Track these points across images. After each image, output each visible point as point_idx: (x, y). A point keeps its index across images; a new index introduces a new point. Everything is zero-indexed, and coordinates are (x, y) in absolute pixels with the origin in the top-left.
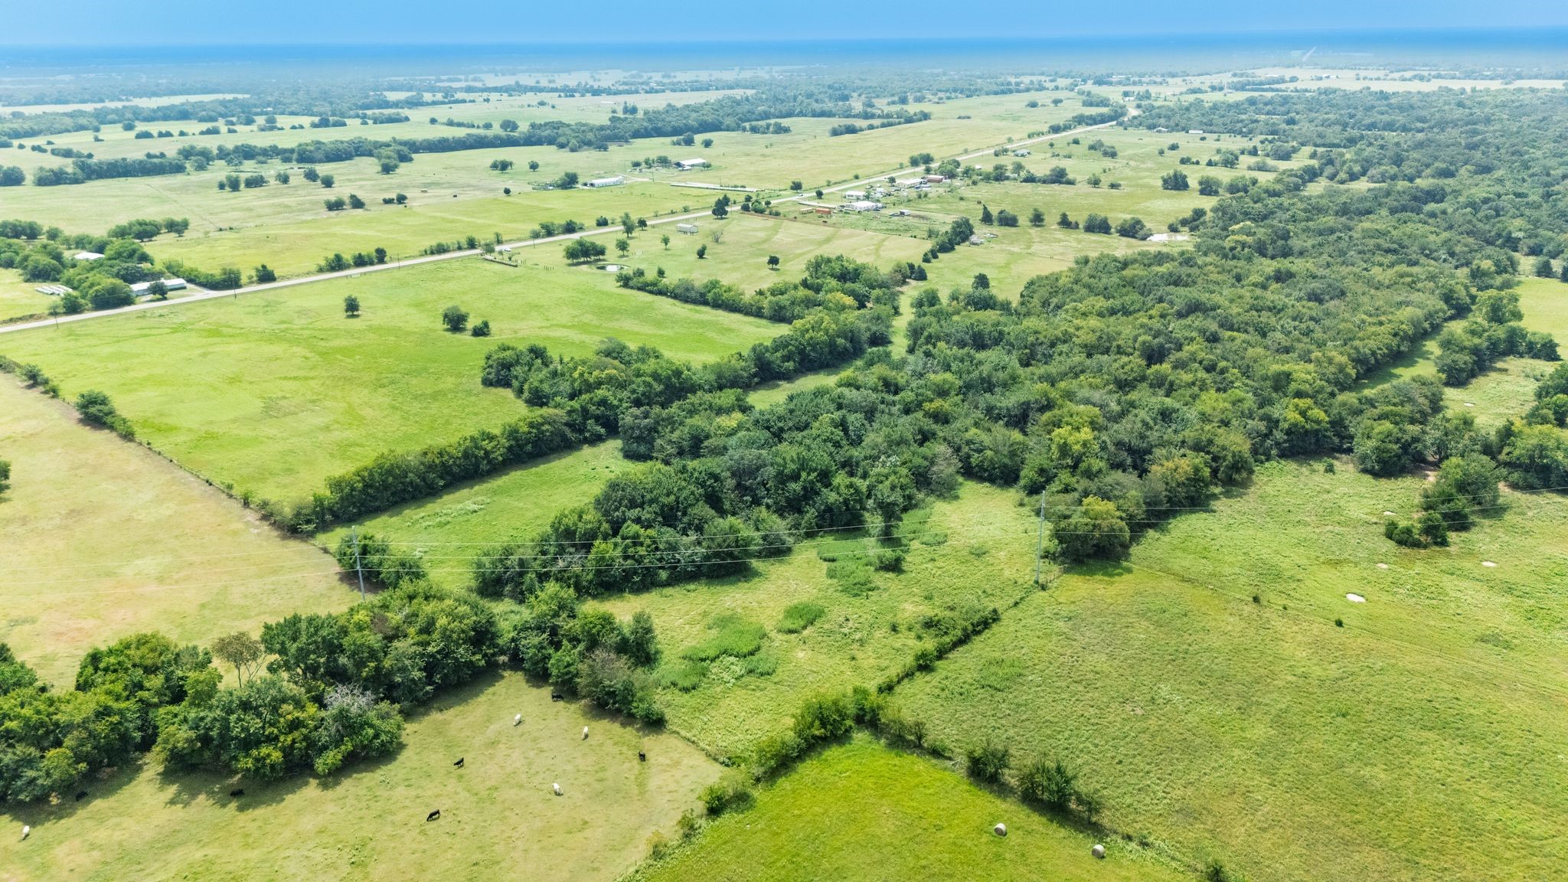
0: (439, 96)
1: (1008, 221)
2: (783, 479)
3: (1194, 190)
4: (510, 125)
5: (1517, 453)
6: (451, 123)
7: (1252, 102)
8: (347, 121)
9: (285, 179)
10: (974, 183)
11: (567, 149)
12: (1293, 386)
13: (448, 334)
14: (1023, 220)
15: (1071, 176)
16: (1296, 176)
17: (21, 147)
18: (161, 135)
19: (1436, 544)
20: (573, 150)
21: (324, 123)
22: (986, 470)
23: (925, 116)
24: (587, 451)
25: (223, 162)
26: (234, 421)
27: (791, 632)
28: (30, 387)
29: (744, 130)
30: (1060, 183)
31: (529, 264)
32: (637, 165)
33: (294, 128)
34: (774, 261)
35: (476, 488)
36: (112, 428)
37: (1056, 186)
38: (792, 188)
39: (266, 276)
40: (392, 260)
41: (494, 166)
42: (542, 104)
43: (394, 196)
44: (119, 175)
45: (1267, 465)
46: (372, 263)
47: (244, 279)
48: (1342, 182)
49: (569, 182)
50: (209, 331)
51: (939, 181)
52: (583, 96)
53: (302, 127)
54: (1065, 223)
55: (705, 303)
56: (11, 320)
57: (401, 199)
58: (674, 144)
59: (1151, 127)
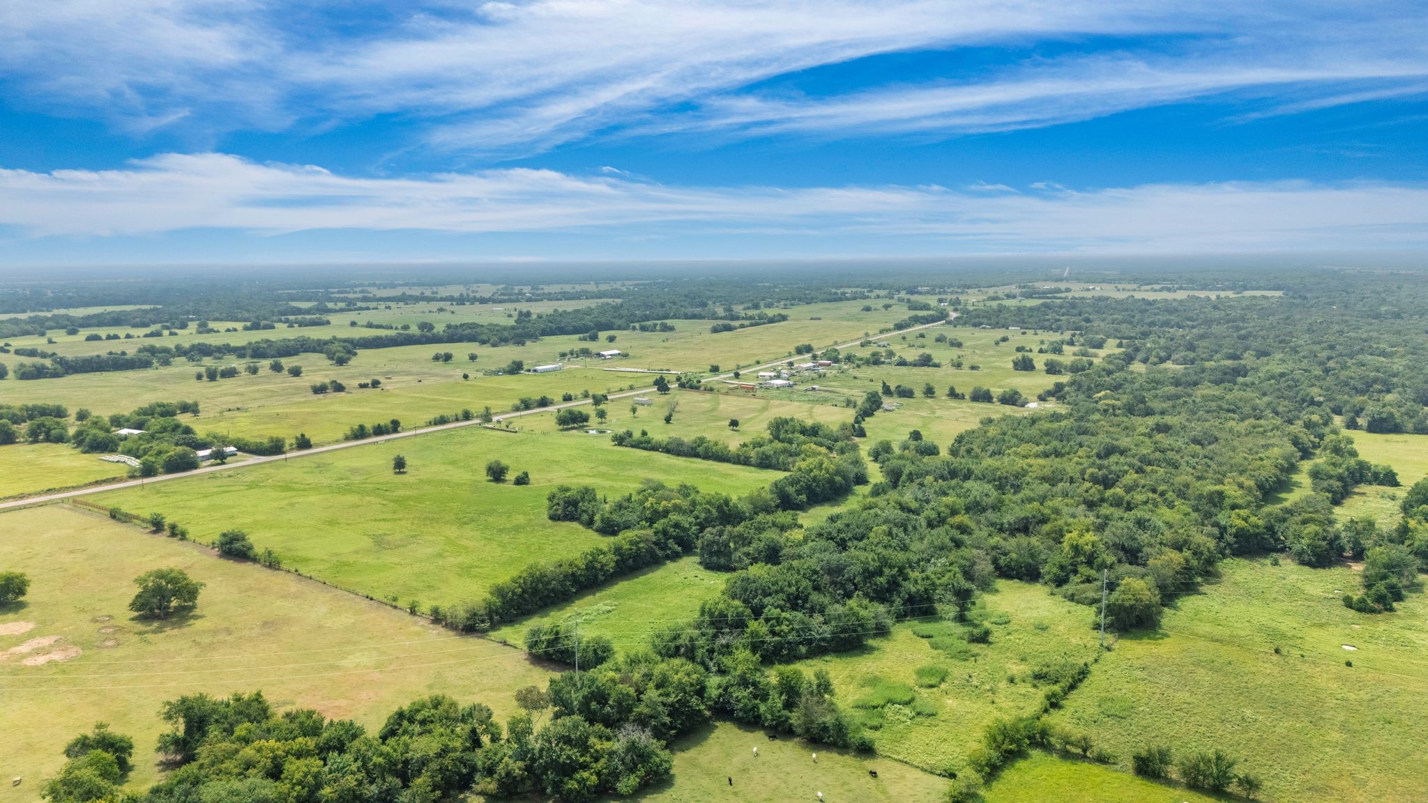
0: (342, 305)
1: (906, 393)
2: (869, 574)
3: (1041, 371)
4: (426, 326)
6: (370, 326)
7: (1046, 306)
8: (276, 325)
9: (254, 371)
10: (858, 366)
11: (488, 345)
12: (1228, 502)
13: (493, 484)
14: (918, 393)
15: (936, 361)
16: (1119, 358)
18: (109, 337)
19: (1386, 610)
20: (494, 345)
21: (256, 326)
22: (1013, 570)
23: (784, 318)
24: (670, 565)
25: (183, 359)
26: (357, 552)
28: (155, 532)
29: (634, 328)
30: (929, 366)
31: (526, 429)
32: (563, 355)
33: (229, 330)
34: (734, 423)
35: (598, 595)
36: (255, 560)
37: (925, 368)
38: (711, 371)
39: (304, 444)
40: (404, 430)
41: (436, 358)
42: (441, 310)
43: (369, 381)
45: (1225, 561)
46: (388, 433)
47: (287, 447)
48: (1155, 364)
49: (516, 369)
50: (281, 486)
51: (829, 365)
52: (472, 304)
53: (235, 330)
54: (953, 394)
55: (697, 455)
56: (97, 483)
57: (375, 384)
58: (580, 339)
59: (975, 325)
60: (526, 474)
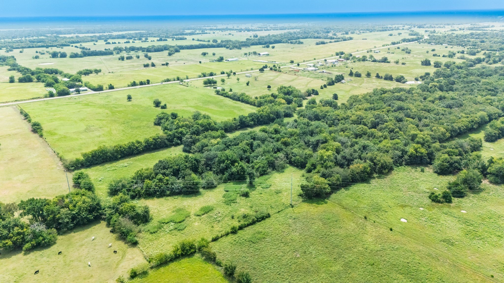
0: (200, 32)
1: (358, 75)
2: (220, 162)
3: (431, 65)
4: (215, 41)
5: (493, 169)
6: (198, 40)
7: (472, 34)
8: (168, 39)
9: (138, 57)
10: (354, 62)
11: (229, 49)
13: (154, 108)
14: (363, 75)
15: (389, 60)
16: (472, 61)
17: (72, 46)
18: (113, 43)
19: (447, 202)
20: (231, 49)
21: (161, 40)
22: (296, 163)
23: (351, 39)
24: (173, 148)
25: (124, 52)
26: (74, 133)
27: (198, 216)
28: (24, 119)
29: (288, 43)
30: (385, 62)
31: (192, 86)
32: (246, 54)
33: (152, 41)
34: (269, 87)
36: (38, 133)
37: (383, 64)
38: (290, 63)
39: (111, 87)
40: (152, 83)
41: (202, 54)
42: (230, 34)
43: (165, 63)
44: (94, 55)
45: (400, 167)
46: (145, 84)
47: (104, 88)
48: (490, 64)
49: (221, 59)
50: (86, 104)
51: (342, 61)
52: (244, 32)
53: (154, 41)
54: (378, 76)
55: (239, 100)
57: (167, 64)
58: (263, 47)
59: (429, 43)
60: (165, 105)
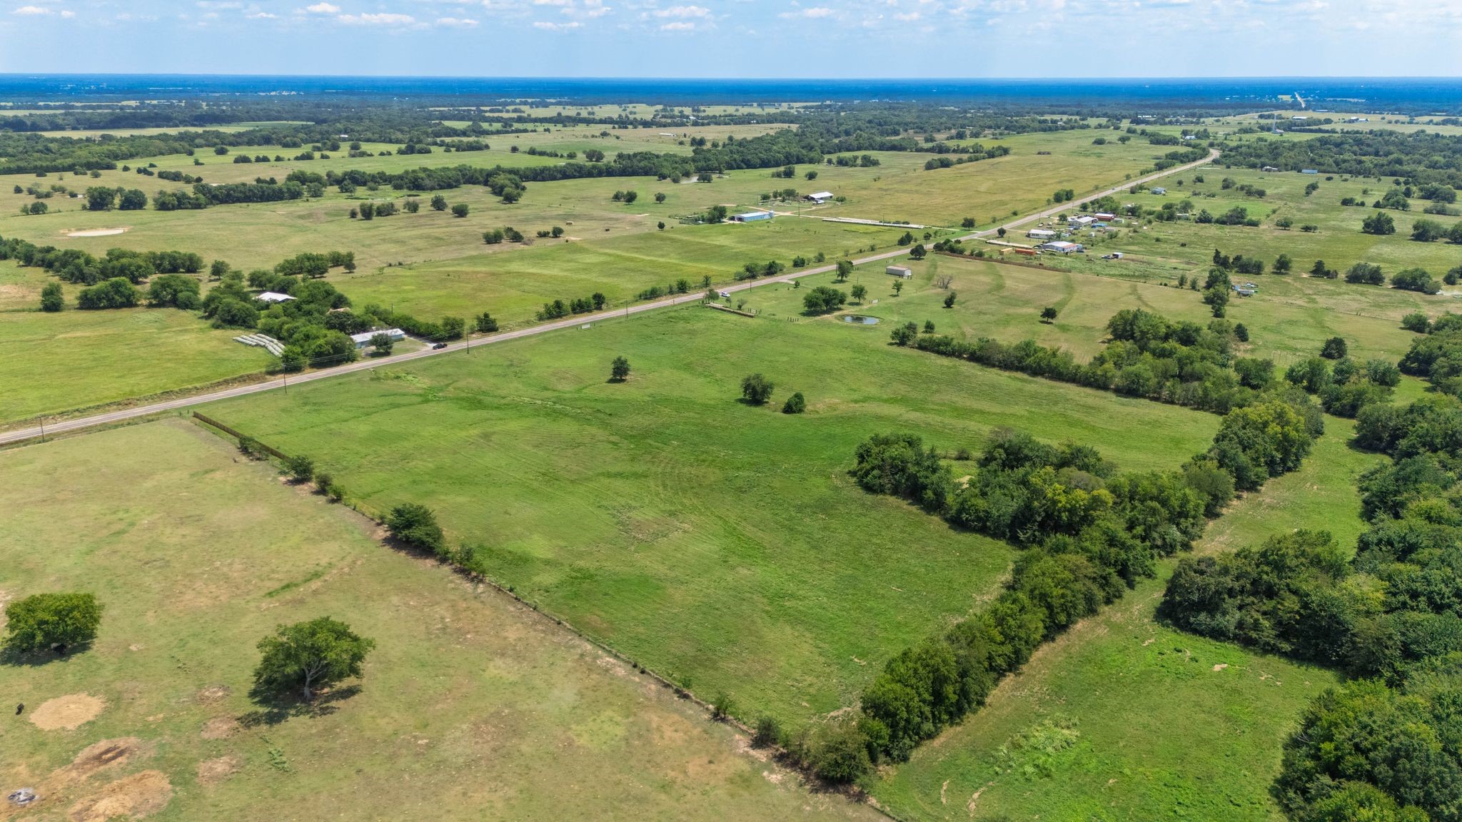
0: (497, 126)
3: (1402, 235)
4: (595, 155)
6: (532, 152)
8: (433, 148)
9: (414, 208)
10: (1153, 223)
11: (668, 179)
13: (756, 411)
14: (1266, 267)
15: (1250, 217)
18: (258, 160)
20: (675, 180)
21: (410, 150)
23: (1005, 152)
25: (336, 188)
28: (296, 482)
29: (829, 162)
30: (1249, 224)
31: (766, 313)
32: (765, 198)
33: (382, 154)
34: (1049, 314)
36: (444, 559)
37: (1248, 228)
38: (964, 225)
39: (488, 326)
40: (610, 306)
41: (617, 197)
42: (604, 134)
43: (548, 229)
44: (239, 200)
46: (590, 310)
47: (467, 330)
49: (717, 216)
50: (468, 400)
51: (1112, 219)
52: (635, 127)
53: (389, 154)
54: (1319, 271)
57: (557, 233)
58: (778, 176)
60: (799, 397)
